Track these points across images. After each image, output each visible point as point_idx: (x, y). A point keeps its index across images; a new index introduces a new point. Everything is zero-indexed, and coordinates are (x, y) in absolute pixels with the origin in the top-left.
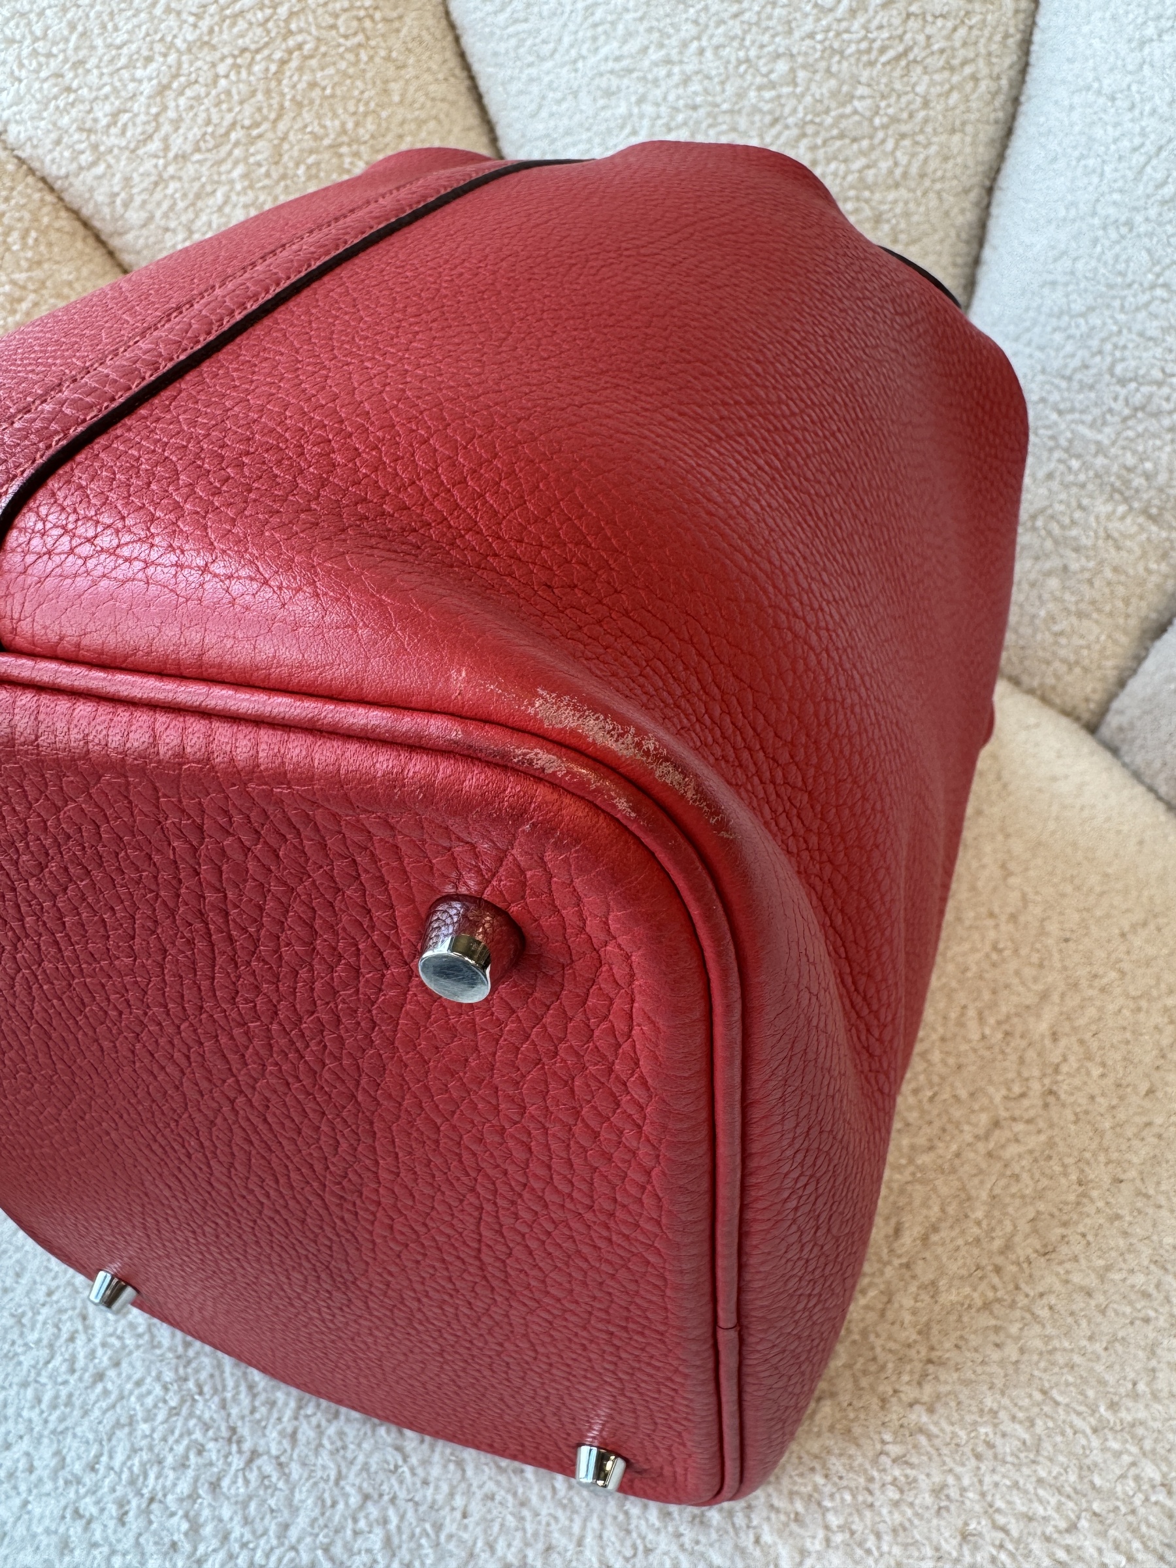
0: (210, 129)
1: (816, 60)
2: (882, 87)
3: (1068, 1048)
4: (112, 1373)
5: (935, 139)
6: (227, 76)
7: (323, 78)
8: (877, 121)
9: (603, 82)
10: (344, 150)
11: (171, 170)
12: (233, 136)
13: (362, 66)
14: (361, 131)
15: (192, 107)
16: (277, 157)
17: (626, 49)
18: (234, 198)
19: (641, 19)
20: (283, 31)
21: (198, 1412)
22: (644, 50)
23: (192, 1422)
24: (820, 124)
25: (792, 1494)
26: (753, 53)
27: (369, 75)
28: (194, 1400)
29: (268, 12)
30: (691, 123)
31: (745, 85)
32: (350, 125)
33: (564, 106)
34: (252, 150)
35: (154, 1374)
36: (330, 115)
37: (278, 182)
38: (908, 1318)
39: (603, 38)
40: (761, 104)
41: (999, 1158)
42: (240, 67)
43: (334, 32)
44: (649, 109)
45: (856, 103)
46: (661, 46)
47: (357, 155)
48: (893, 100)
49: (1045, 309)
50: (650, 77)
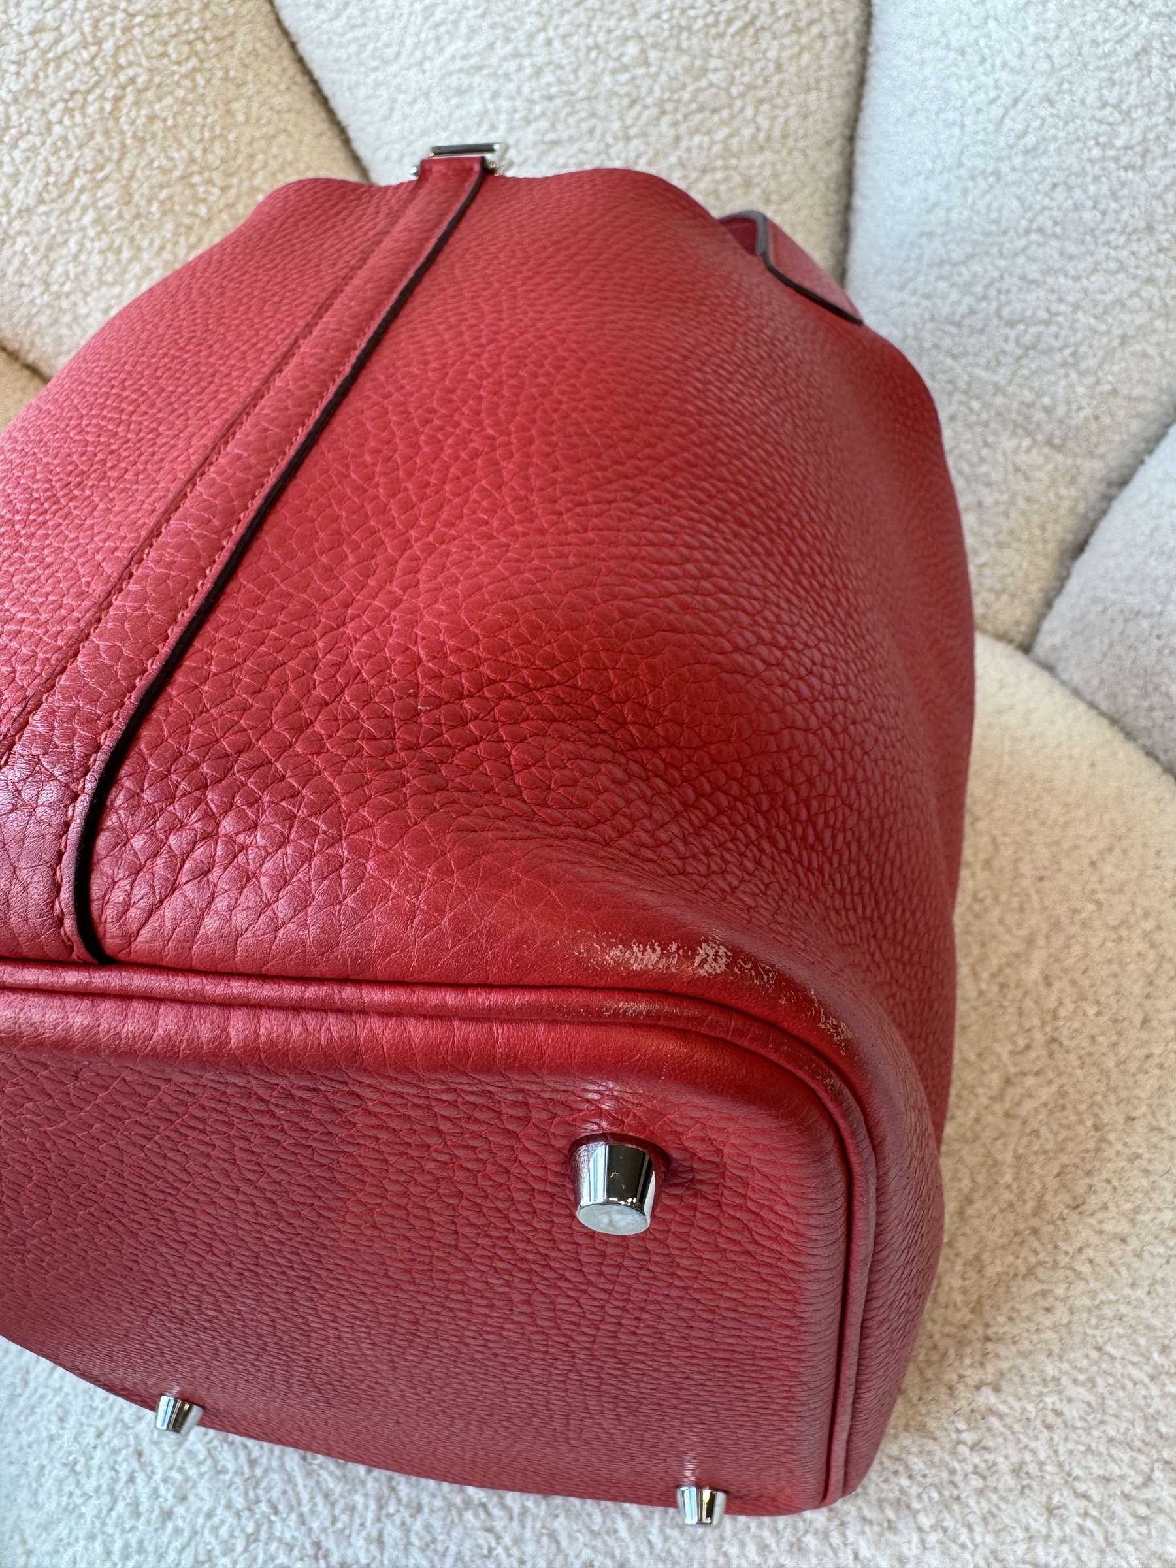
0: (51, 179)
1: (666, 39)
2: (734, 57)
3: (1062, 990)
4: (180, 1510)
5: (793, 101)
6: (60, 122)
7: (162, 109)
8: (734, 91)
9: (454, 80)
10: (196, 179)
11: (17, 225)
12: (78, 183)
13: (201, 91)
14: (210, 157)
15: (28, 159)
16: (127, 198)
17: (472, 45)
18: (88, 245)
19: (483, 16)
20: (113, 67)
21: (278, 1534)
22: (491, 46)
23: (273, 1546)
24: (679, 101)
25: (881, 1502)
26: (601, 38)
27: (208, 100)
28: (271, 1522)
29: (93, 49)
30: (549, 114)
31: (599, 70)
32: (198, 154)
33: (417, 107)
34: (99, 194)
35: (223, 1502)
36: (175, 146)
37: (132, 223)
38: (959, 1298)
39: (446, 38)
40: (617, 88)
41: (1016, 1117)
42: (72, 110)
43: (165, 61)
44: (504, 104)
45: (712, 76)
46: (507, 40)
47: (210, 182)
48: (746, 68)
49: (926, 260)
50: (501, 72)
